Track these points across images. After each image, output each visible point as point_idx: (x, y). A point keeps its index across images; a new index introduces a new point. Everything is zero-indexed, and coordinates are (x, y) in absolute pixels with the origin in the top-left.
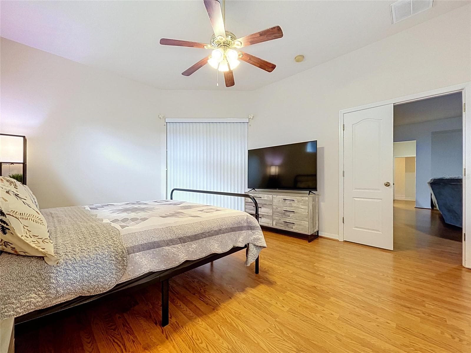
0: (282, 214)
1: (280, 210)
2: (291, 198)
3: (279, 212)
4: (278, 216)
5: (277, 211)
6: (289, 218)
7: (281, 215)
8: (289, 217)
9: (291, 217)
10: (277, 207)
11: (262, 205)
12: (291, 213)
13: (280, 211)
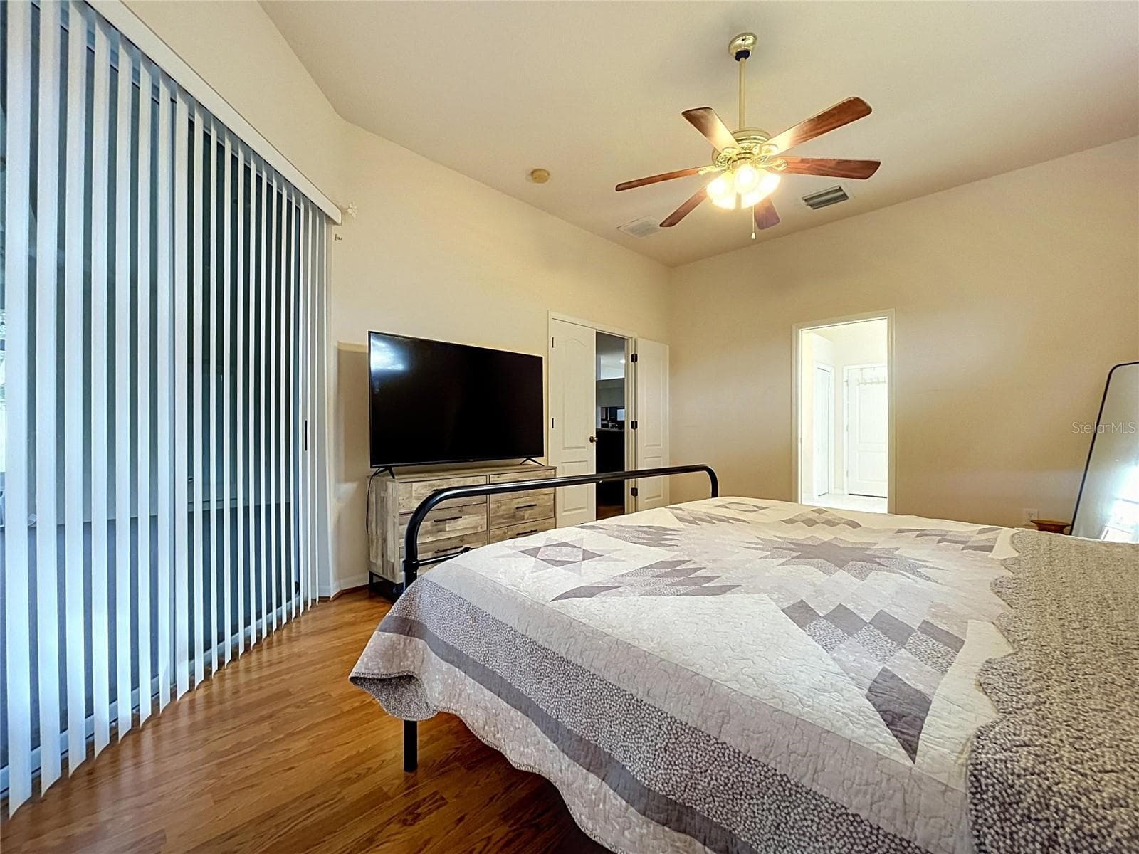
0: (509, 518)
1: (504, 510)
2: (525, 477)
3: (503, 515)
4: (502, 526)
5: (498, 514)
6: (523, 522)
7: (507, 522)
8: (523, 519)
9: (528, 519)
10: (499, 505)
11: (458, 509)
12: (526, 510)
13: (505, 513)
